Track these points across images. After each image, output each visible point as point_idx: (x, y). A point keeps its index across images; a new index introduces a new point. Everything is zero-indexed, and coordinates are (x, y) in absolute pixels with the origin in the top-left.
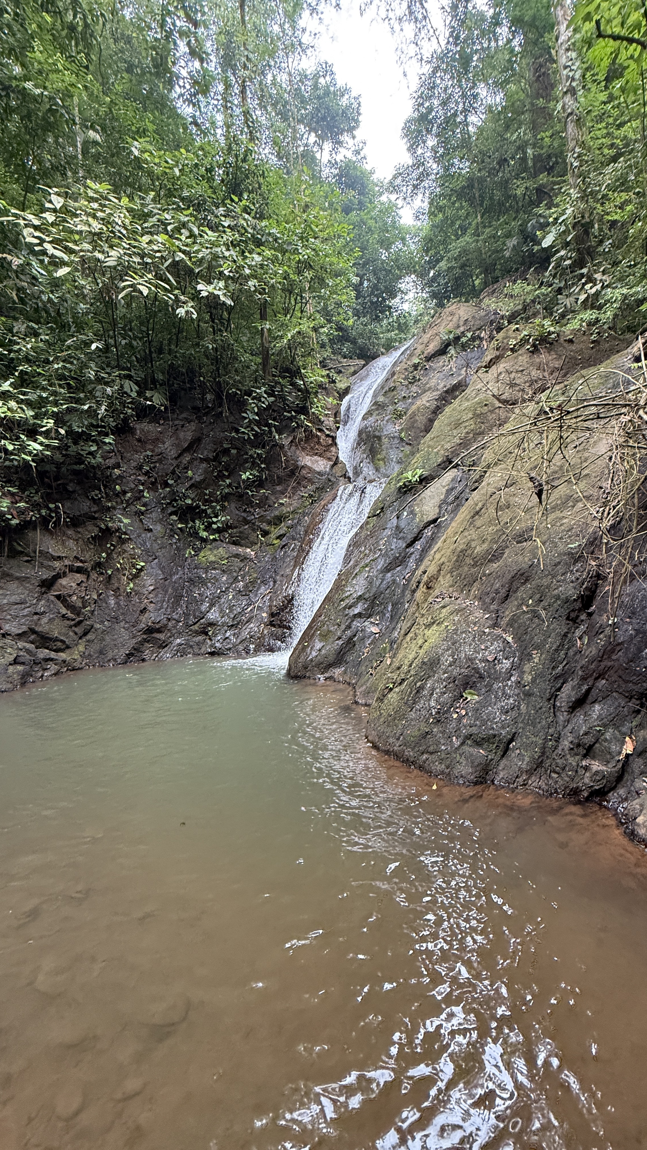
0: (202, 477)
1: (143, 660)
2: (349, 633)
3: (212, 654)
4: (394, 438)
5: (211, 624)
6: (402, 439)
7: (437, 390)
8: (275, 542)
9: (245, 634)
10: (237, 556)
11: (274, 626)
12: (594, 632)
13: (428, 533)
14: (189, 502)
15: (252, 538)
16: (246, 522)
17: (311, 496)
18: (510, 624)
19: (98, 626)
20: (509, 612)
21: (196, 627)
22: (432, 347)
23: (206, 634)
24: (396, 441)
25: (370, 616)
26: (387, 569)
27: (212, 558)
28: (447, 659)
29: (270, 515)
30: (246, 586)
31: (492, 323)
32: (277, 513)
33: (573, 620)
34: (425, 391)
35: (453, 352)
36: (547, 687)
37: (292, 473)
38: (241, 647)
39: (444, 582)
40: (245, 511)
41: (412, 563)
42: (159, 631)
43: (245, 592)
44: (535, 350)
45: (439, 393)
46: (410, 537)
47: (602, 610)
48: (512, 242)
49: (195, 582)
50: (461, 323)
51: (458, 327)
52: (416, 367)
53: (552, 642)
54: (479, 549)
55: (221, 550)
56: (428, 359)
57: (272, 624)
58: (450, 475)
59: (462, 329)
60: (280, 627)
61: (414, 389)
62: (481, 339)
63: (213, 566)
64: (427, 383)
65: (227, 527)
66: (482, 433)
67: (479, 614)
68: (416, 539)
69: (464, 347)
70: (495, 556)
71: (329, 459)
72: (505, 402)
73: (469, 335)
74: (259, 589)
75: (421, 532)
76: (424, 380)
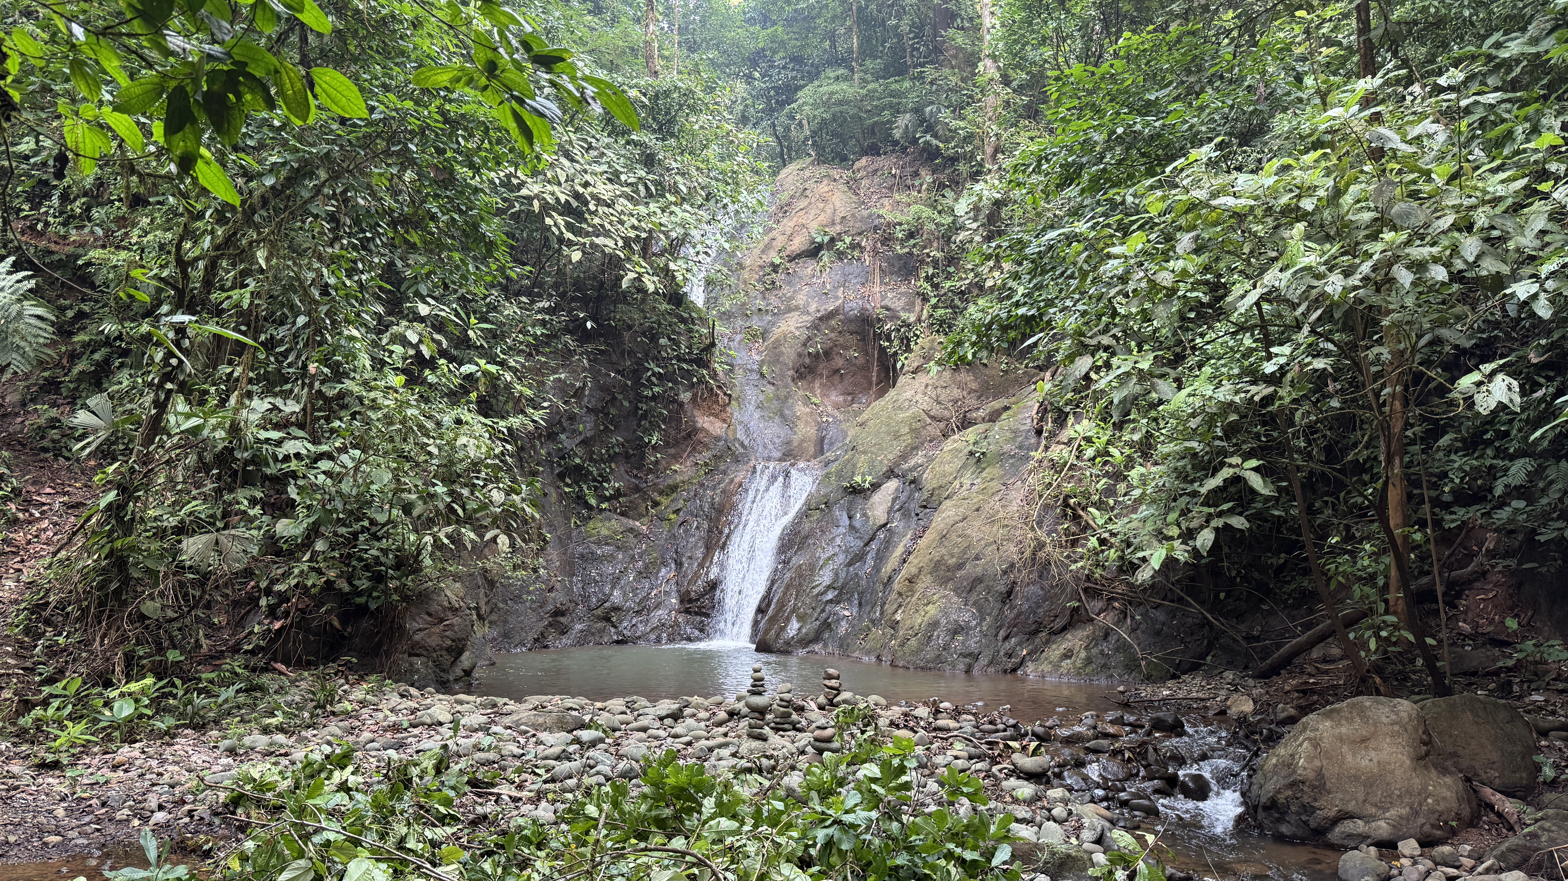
0: (592, 433)
1: (546, 647)
2: (824, 615)
3: (618, 642)
4: (751, 371)
5: (616, 609)
6: (762, 375)
7: (808, 313)
8: (672, 516)
9: (655, 622)
10: (631, 530)
11: (690, 613)
12: (1012, 608)
13: (881, 535)
14: (578, 461)
15: (642, 509)
16: (637, 489)
17: (706, 464)
18: (974, 604)
19: (501, 605)
20: (973, 597)
21: (599, 612)
22: (798, 244)
23: (607, 619)
24: (755, 376)
25: (838, 603)
26: (850, 564)
27: (605, 532)
28: (943, 621)
29: (663, 483)
30: (646, 567)
31: (876, 228)
32: (670, 482)
33: (1004, 602)
34: (789, 310)
35: (825, 259)
36: (994, 631)
37: (689, 435)
38: (653, 637)
39: (926, 581)
40: (636, 476)
41: (870, 561)
42: (563, 614)
43: (645, 574)
44: (956, 369)
45: (810, 318)
46: (867, 538)
47: (1016, 598)
48: (904, 120)
49: (589, 558)
50: (838, 220)
51: (833, 223)
52: (775, 268)
53: (995, 612)
54: (952, 561)
55: (613, 522)
56: (792, 259)
57: (687, 611)
58: (892, 485)
59: (838, 228)
60: (696, 614)
61: (774, 301)
62: (862, 249)
63: (604, 541)
64: (791, 298)
65: (618, 494)
66: (916, 448)
67: (955, 599)
68: (872, 539)
69: (841, 255)
70: (960, 566)
71: (724, 421)
72: (932, 418)
73: (848, 240)
74: (659, 571)
75: (874, 535)
76: (787, 290)
